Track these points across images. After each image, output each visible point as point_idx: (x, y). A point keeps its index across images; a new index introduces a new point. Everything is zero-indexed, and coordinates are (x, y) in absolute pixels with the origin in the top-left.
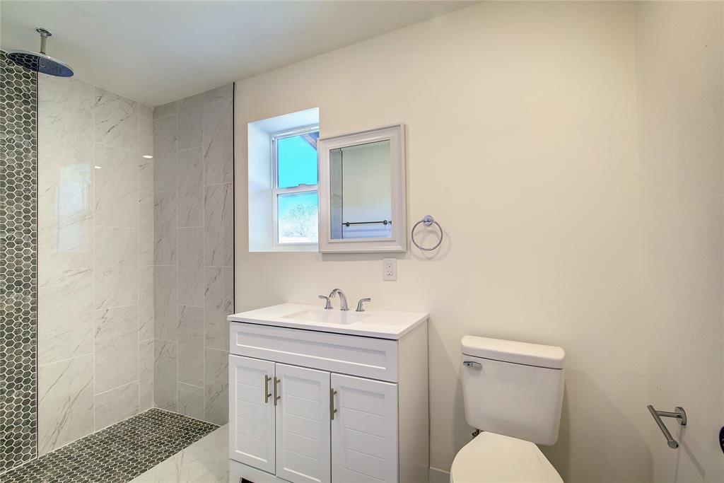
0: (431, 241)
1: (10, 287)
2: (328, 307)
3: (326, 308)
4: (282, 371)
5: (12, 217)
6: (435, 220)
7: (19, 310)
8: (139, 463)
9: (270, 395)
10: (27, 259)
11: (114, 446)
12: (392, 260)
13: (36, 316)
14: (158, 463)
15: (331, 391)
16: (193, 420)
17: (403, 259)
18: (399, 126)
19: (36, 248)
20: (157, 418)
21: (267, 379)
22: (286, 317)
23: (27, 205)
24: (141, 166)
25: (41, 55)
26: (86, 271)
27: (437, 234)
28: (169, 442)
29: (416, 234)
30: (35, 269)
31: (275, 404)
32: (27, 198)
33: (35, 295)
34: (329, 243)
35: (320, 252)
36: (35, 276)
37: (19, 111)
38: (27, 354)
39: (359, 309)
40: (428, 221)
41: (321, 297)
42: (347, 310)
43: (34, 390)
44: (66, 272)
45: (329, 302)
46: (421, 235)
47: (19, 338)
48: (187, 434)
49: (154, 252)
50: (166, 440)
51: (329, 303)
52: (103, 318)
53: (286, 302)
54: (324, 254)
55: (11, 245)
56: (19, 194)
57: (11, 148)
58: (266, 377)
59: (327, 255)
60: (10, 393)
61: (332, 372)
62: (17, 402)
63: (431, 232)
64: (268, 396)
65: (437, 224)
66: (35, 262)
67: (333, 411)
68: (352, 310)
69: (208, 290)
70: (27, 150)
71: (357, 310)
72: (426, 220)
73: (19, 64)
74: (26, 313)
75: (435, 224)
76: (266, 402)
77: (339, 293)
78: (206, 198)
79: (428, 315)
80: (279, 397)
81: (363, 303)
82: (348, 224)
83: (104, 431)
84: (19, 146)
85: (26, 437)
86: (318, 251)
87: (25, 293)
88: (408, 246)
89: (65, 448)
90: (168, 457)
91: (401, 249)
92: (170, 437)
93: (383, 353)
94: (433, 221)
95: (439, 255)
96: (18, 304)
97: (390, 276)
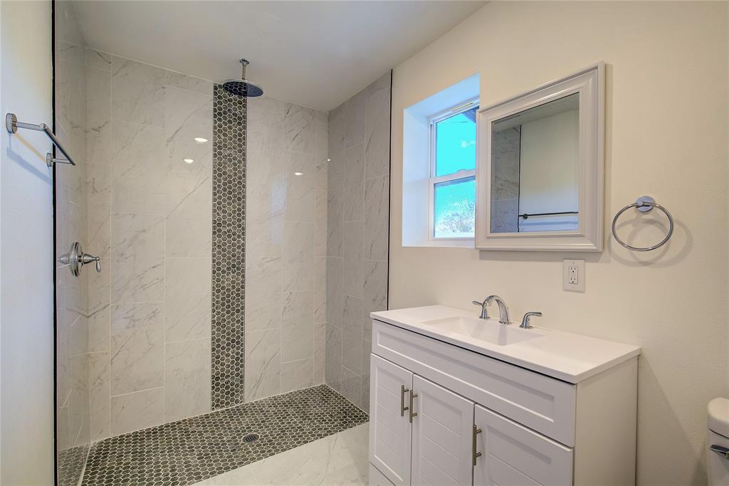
0: (651, 235)
1: (228, 269)
2: (484, 316)
3: (481, 317)
4: (419, 386)
5: (230, 215)
6: (658, 203)
7: (233, 287)
8: (304, 433)
9: (407, 408)
10: (239, 247)
11: (291, 411)
12: (579, 263)
13: (243, 293)
14: (317, 439)
15: (475, 428)
16: (352, 405)
17: (597, 261)
18: (596, 68)
19: (244, 239)
20: (325, 394)
21: (404, 391)
22: (428, 323)
23: (239, 205)
24: (318, 167)
25: (243, 81)
26: (276, 259)
27: (661, 225)
28: (329, 421)
29: (622, 225)
30: (243, 255)
31: (411, 421)
32: (239, 199)
33: (243, 276)
34: (488, 238)
35: (476, 249)
36: (243, 261)
37: (235, 131)
38: (238, 321)
39: (525, 324)
40: (646, 206)
41: (476, 303)
42: (509, 323)
43: (242, 350)
44: (263, 259)
45: (485, 310)
46: (629, 228)
47: (233, 309)
48: (345, 417)
49: (327, 244)
50: (327, 418)
51: (484, 312)
52: (288, 299)
53: (436, 304)
54: (482, 251)
55: (230, 236)
56: (235, 196)
57: (230, 161)
58: (403, 387)
59: (486, 253)
60: (228, 350)
61: (476, 403)
62: (233, 357)
63: (651, 222)
64: (404, 409)
65: (662, 209)
66: (243, 250)
67: (476, 455)
68: (515, 325)
69: (366, 282)
70: (240, 162)
71: (521, 326)
72: (641, 204)
73: (235, 94)
74: (238, 290)
75: (659, 211)
76: (402, 415)
77: (497, 301)
78: (366, 192)
79: (641, 349)
80: (416, 414)
81: (531, 317)
82: (525, 216)
83: (287, 395)
84: (235, 159)
85: (237, 385)
86: (474, 247)
87: (237, 274)
88: (605, 244)
89: (261, 402)
90: (326, 435)
91: (595, 248)
92: (331, 416)
93: (552, 398)
94: (654, 205)
95: (665, 258)
96: (233, 282)
97: (574, 285)
